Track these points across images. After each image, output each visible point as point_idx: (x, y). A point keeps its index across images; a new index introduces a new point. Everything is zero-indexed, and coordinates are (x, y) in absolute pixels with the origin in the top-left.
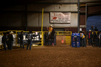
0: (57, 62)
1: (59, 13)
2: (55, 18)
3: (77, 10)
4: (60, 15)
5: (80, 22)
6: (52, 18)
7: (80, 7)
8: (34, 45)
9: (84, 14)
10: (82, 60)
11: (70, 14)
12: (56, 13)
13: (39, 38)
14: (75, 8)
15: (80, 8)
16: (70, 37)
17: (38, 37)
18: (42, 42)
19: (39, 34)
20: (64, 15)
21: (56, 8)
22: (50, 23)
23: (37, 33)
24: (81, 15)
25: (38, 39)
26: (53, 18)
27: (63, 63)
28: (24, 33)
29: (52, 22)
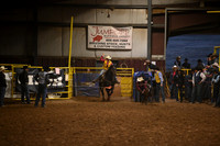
0: (102, 134)
1: (106, 28)
2: (98, 38)
3: (146, 22)
4: (110, 31)
5: (152, 49)
6: (91, 39)
7: (153, 15)
8: (51, 97)
9: (162, 30)
10: (155, 129)
11: (131, 30)
12: (100, 28)
13: (63, 81)
14: (142, 17)
15: (152, 17)
16: (130, 80)
17: (60, 79)
18: (70, 91)
19: (62, 74)
20: (117, 32)
21: (101, 16)
22: (88, 49)
23: (58, 71)
24: (154, 32)
25: (60, 84)
26: (95, 39)
27: (113, 136)
28: (31, 70)
29: (92, 46)
